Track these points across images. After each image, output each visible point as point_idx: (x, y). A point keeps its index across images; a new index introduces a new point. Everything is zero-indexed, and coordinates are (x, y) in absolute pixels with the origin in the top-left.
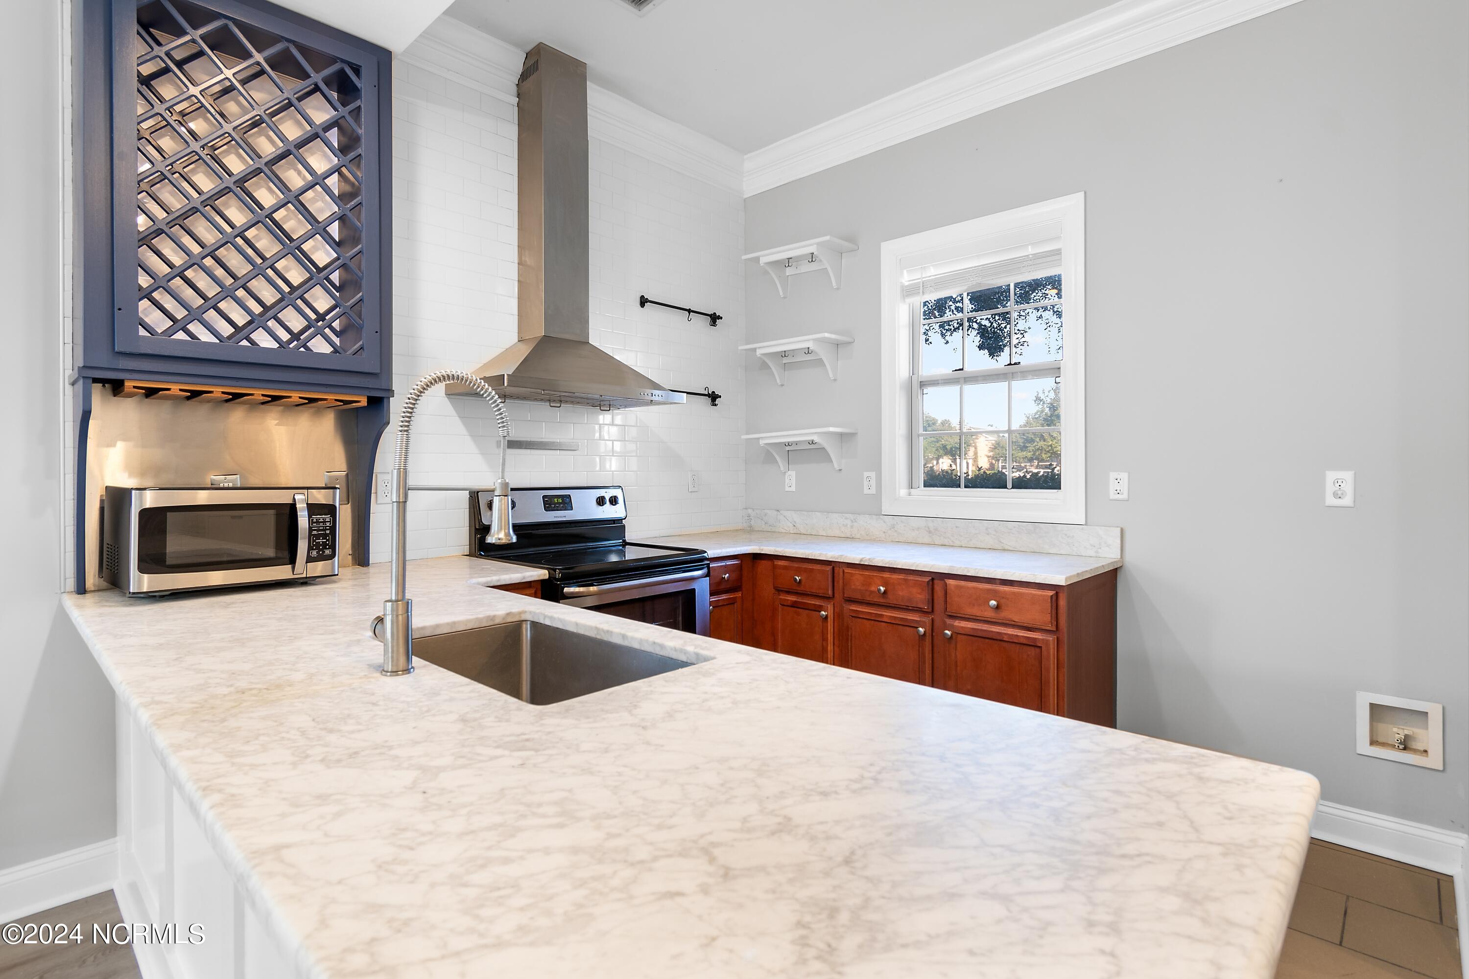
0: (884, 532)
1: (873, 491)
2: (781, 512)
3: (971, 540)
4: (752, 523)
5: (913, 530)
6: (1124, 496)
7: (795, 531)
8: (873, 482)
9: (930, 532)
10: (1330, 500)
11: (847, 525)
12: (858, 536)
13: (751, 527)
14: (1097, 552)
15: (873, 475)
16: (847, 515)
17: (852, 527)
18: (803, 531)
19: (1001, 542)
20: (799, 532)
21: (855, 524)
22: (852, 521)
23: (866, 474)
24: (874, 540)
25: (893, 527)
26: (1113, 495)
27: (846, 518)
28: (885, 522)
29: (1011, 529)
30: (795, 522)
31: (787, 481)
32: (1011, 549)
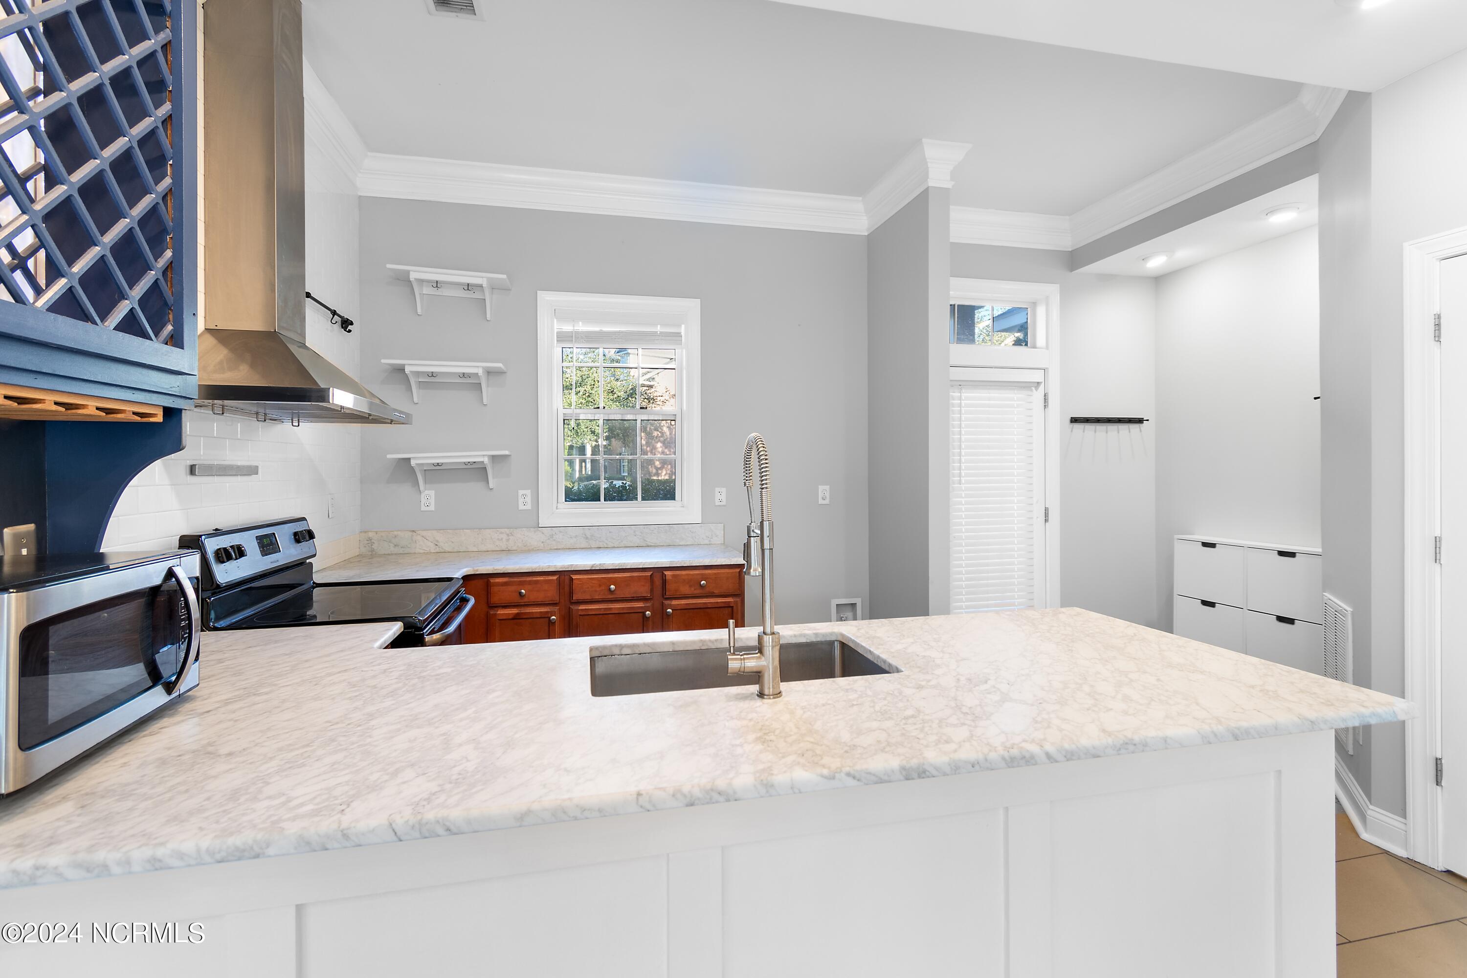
0: (543, 542)
1: (529, 507)
2: (418, 532)
3: (622, 541)
4: (375, 546)
5: (571, 538)
6: (723, 503)
7: (438, 550)
8: (528, 499)
9: (587, 538)
10: (821, 502)
11: (502, 539)
12: (514, 548)
13: (373, 551)
14: (710, 541)
15: (528, 492)
16: (502, 530)
17: (508, 540)
18: (447, 549)
19: (645, 540)
20: (442, 551)
21: (511, 538)
22: (508, 535)
23: (521, 492)
24: (533, 550)
25: (552, 536)
26: (718, 503)
27: (501, 533)
28: (543, 533)
29: (653, 531)
30: (437, 541)
31: (423, 501)
32: (653, 545)
